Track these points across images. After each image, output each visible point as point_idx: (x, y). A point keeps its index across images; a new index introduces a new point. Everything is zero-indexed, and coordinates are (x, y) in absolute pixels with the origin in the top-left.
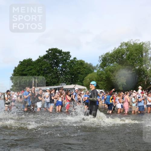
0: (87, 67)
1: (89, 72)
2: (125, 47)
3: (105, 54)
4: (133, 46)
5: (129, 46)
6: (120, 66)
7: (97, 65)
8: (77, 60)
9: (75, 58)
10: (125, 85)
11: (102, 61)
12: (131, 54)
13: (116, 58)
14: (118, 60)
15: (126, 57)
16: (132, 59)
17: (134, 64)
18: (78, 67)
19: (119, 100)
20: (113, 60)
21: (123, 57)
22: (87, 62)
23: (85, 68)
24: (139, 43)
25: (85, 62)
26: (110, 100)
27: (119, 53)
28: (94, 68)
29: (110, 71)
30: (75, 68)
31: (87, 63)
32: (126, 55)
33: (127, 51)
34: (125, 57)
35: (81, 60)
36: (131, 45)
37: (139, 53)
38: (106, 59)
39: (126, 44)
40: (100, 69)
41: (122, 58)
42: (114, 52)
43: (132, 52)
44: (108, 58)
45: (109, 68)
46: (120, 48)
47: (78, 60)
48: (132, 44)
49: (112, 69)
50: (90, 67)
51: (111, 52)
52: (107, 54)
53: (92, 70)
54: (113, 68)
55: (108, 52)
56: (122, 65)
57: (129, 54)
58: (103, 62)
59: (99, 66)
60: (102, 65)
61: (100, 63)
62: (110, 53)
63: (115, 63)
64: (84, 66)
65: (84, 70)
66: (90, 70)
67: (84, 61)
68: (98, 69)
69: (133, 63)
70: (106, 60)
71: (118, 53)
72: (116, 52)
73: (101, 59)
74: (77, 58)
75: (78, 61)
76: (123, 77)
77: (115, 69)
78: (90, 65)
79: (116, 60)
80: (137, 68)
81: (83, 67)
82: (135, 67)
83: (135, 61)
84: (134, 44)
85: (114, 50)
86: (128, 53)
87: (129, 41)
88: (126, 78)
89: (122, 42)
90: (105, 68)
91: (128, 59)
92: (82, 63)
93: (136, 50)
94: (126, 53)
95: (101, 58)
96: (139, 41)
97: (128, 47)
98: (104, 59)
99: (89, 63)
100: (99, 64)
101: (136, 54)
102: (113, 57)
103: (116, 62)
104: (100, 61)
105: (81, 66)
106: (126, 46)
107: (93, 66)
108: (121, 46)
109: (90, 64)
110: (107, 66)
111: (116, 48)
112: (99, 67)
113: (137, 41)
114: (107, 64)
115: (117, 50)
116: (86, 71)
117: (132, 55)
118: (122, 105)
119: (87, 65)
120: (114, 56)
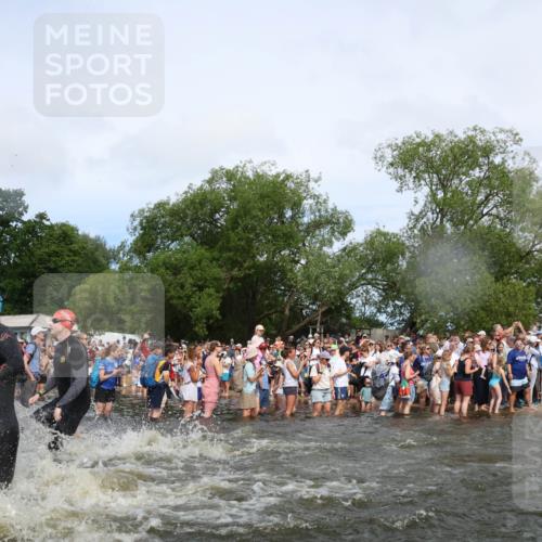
0: (84, 248)
1: (89, 267)
2: (223, 185)
3: (152, 206)
4: (251, 183)
5: (240, 181)
6: (203, 251)
7: (122, 246)
8: (47, 223)
9: (42, 216)
10: (217, 320)
11: (139, 232)
12: (245, 211)
13: (193, 221)
14: (200, 229)
15: (225, 221)
16: (245, 229)
17: (251, 247)
18: (53, 247)
19: (189, 370)
20: (179, 228)
21: (216, 221)
22: (86, 232)
23: (75, 253)
24: (274, 173)
25: (80, 233)
26: (158, 372)
27: (202, 204)
28: (112, 255)
29: (167, 268)
30: (39, 252)
31: (86, 237)
32: (227, 213)
33: (232, 199)
34: (222, 221)
35: (63, 225)
36: (248, 178)
37: (272, 209)
38: (157, 223)
39: (230, 176)
40: (131, 258)
41: (213, 222)
42: (184, 200)
43: (249, 202)
44: (162, 220)
45: (162, 257)
46: (207, 187)
47: (54, 222)
48: (250, 174)
49: (176, 259)
50: (96, 249)
51: (173, 200)
52: (160, 206)
53: (104, 262)
54: (179, 256)
55: (165, 199)
56: (212, 247)
57: (238, 211)
58: (142, 236)
59: (127, 249)
60: (139, 244)
61: (134, 238)
62: (171, 203)
63: (187, 239)
64: (75, 247)
65: (73, 261)
66: (96, 262)
67: (74, 229)
68: (125, 258)
69: (249, 241)
70: (154, 227)
71: (198, 206)
72: (193, 202)
73: (136, 223)
74: (49, 216)
75: (51, 227)
76: (212, 291)
77: (186, 262)
78: (98, 245)
79: (189, 229)
80: (263, 259)
81: (70, 250)
82: (254, 256)
83: (257, 235)
84: (258, 176)
85: (186, 193)
86: (234, 206)
87: (242, 165)
88: (221, 295)
89: (217, 168)
90: (150, 255)
91: (233, 229)
92: (66, 234)
93: (262, 197)
94: (228, 208)
95: (138, 220)
96: (273, 168)
97: (234, 185)
98: (148, 222)
99: (92, 236)
100: (130, 239)
101: (261, 210)
102: (183, 219)
103: (192, 236)
104: (135, 229)
105: (62, 244)
106: (229, 180)
107: (108, 247)
108: (210, 182)
109: (98, 238)
110: (158, 248)
111: (195, 188)
112: (130, 251)
113: (266, 168)
114: (159, 241)
115: (196, 195)
116: (78, 265)
117: (245, 215)
118: (200, 390)
119: (86, 243)
120: (186, 216)
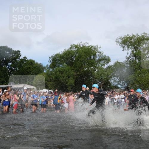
0: (37, 66)
1: (38, 72)
2: (74, 49)
3: (55, 55)
4: (82, 49)
5: (79, 48)
6: (69, 67)
7: (47, 66)
8: (27, 59)
9: (25, 58)
10: (74, 86)
11: (51, 62)
12: (80, 56)
13: (66, 59)
14: (68, 61)
16: (81, 61)
18: (28, 66)
20: (62, 61)
21: (73, 59)
23: (34, 68)
24: (88, 46)
25: (35, 62)
26: (58, 100)
27: (69, 54)
28: (44, 68)
29: (59, 72)
30: (24, 67)
31: (37, 63)
32: (75, 57)
33: (77, 53)
34: (74, 59)
35: (31, 60)
36: (81, 47)
37: (88, 56)
38: (56, 59)
39: (76, 46)
40: (50, 69)
41: (72, 59)
42: (64, 53)
43: (81, 54)
44: (58, 59)
45: (58, 69)
46: (70, 50)
47: (28, 59)
48: (81, 46)
49: (62, 70)
50: (40, 67)
51: (61, 53)
52: (57, 55)
53: (42, 70)
54: (63, 68)
55: (58, 53)
56: (71, 66)
59: (48, 66)
60: (52, 65)
61: (50, 64)
63: (65, 64)
64: (34, 66)
65: (34, 70)
66: (40, 70)
68: (48, 69)
69: (82, 65)
71: (67, 55)
72: (66, 54)
73: (51, 59)
76: (72, 78)
77: (65, 70)
79: (65, 61)
80: (85, 69)
82: (83, 69)
83: (84, 63)
84: (84, 47)
85: (64, 51)
86: (77, 55)
87: (79, 44)
88: (74, 79)
90: (55, 68)
91: (77, 61)
92: (32, 62)
93: (85, 52)
94: (76, 55)
96: (88, 44)
97: (77, 49)
98: (54, 59)
99: (39, 63)
100: (49, 64)
101: (85, 56)
102: (63, 58)
104: (50, 61)
105: (31, 65)
106: (76, 48)
107: (43, 66)
108: (70, 48)
109: (40, 64)
110: (57, 66)
111: (66, 50)
113: (86, 44)
114: (57, 64)
115: (67, 52)
120: (64, 57)
